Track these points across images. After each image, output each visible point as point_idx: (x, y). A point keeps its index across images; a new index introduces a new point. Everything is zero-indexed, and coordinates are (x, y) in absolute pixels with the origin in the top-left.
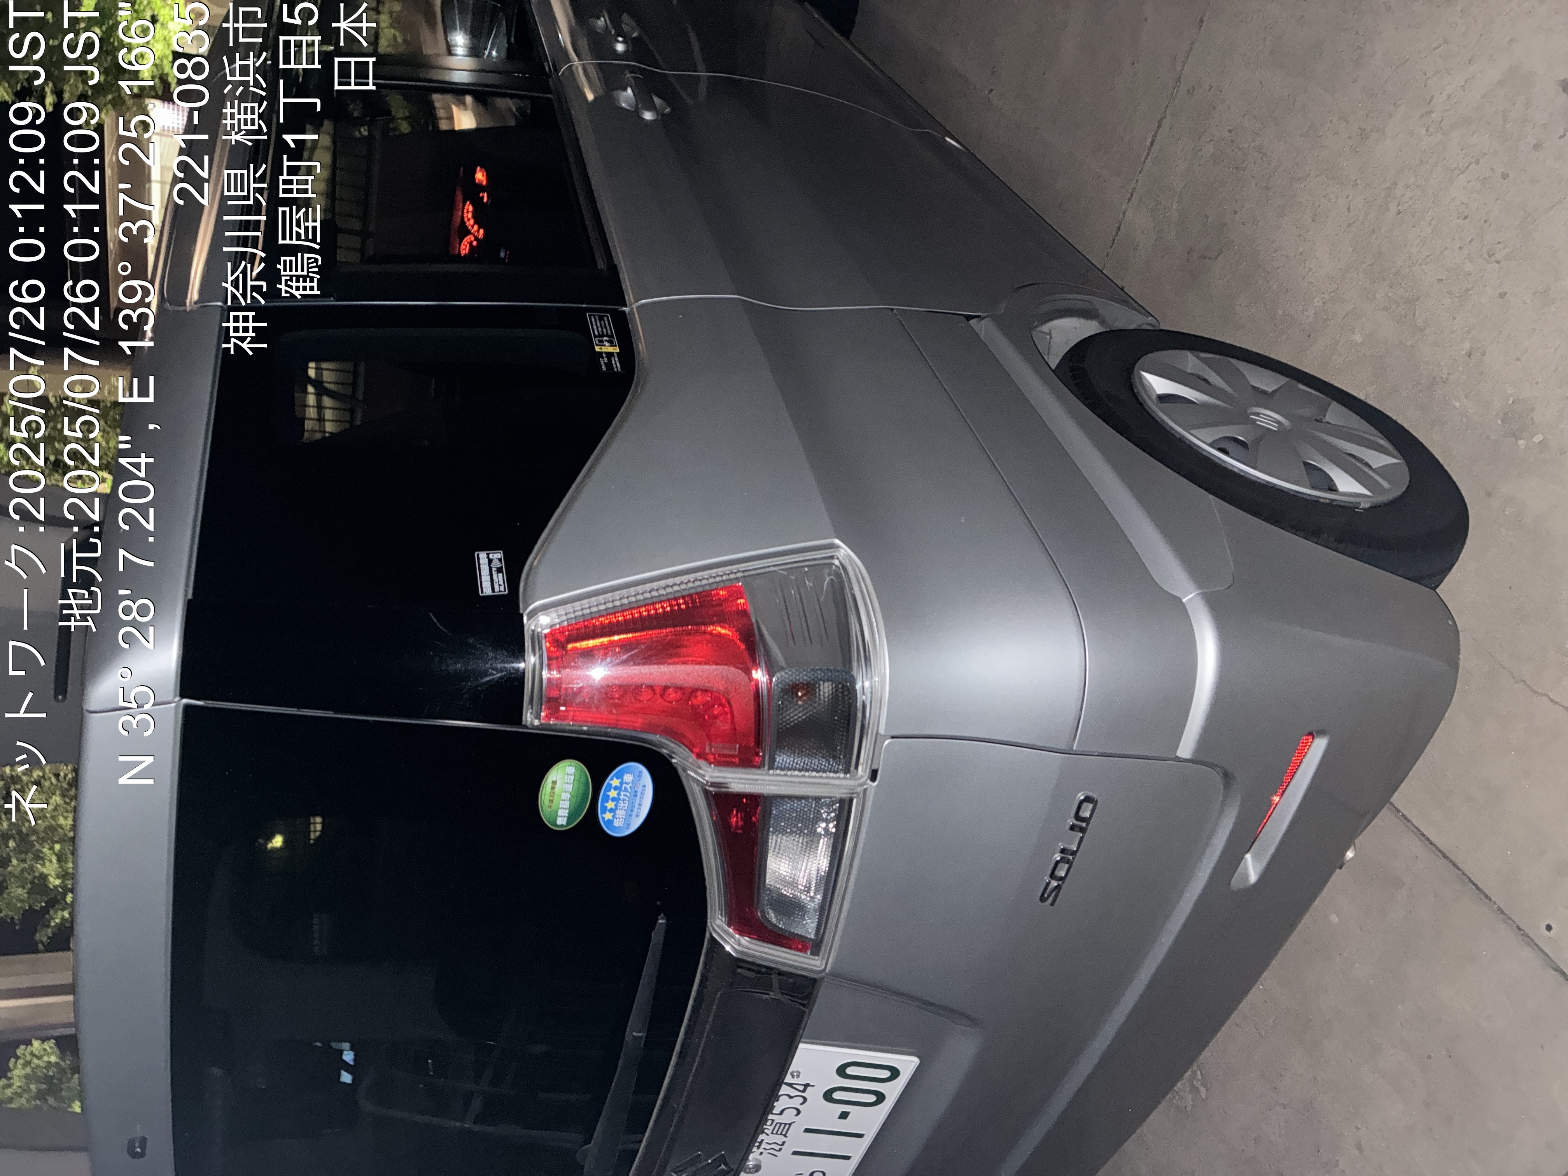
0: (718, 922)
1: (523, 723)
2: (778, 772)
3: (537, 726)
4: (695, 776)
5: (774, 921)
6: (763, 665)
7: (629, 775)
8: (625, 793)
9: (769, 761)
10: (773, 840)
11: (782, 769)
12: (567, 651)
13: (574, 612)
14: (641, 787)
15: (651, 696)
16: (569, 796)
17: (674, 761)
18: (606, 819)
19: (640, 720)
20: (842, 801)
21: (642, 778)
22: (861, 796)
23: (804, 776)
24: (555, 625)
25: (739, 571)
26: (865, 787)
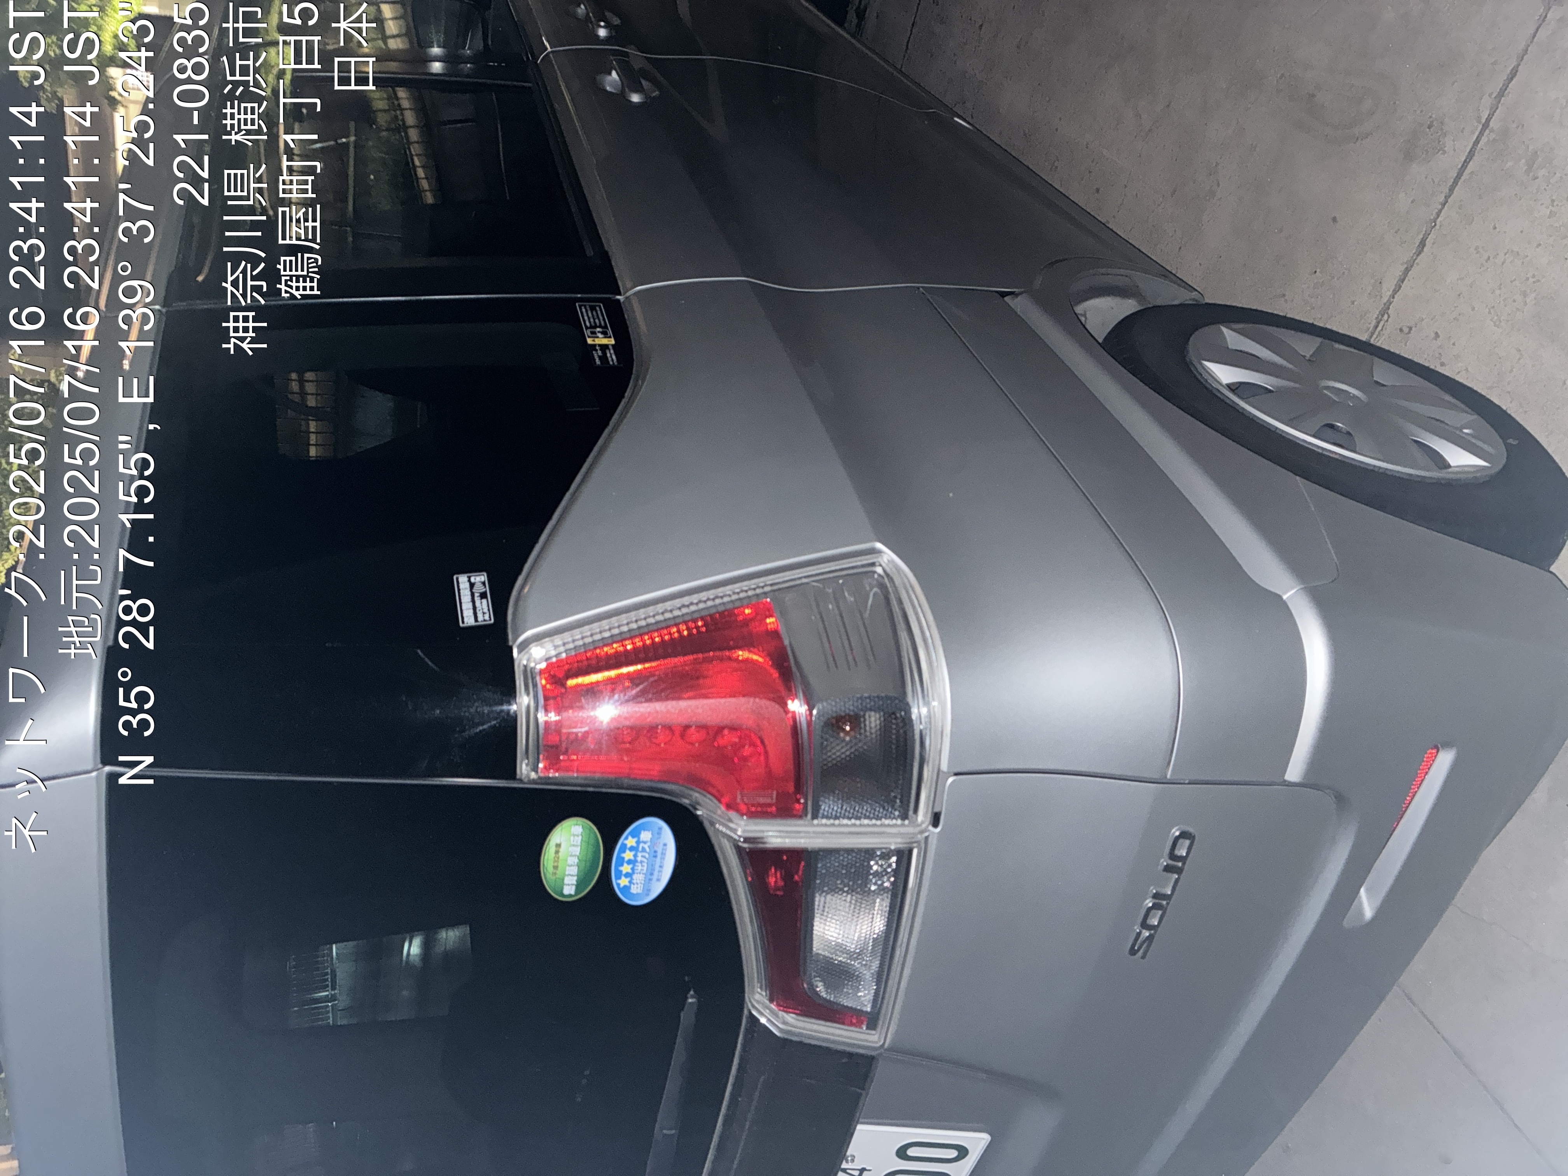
0: (757, 997)
1: (518, 777)
2: (824, 821)
3: (533, 780)
4: (724, 830)
5: (824, 994)
6: (801, 695)
7: (646, 832)
8: (644, 854)
9: (813, 809)
10: (819, 900)
11: (828, 817)
12: (566, 688)
13: (574, 641)
14: (661, 846)
15: (670, 737)
16: (576, 860)
17: (699, 813)
18: (622, 885)
19: (656, 769)
20: (899, 853)
21: (662, 836)
22: (923, 846)
23: (854, 825)
24: (550, 658)
25: (766, 585)
26: (926, 834)
